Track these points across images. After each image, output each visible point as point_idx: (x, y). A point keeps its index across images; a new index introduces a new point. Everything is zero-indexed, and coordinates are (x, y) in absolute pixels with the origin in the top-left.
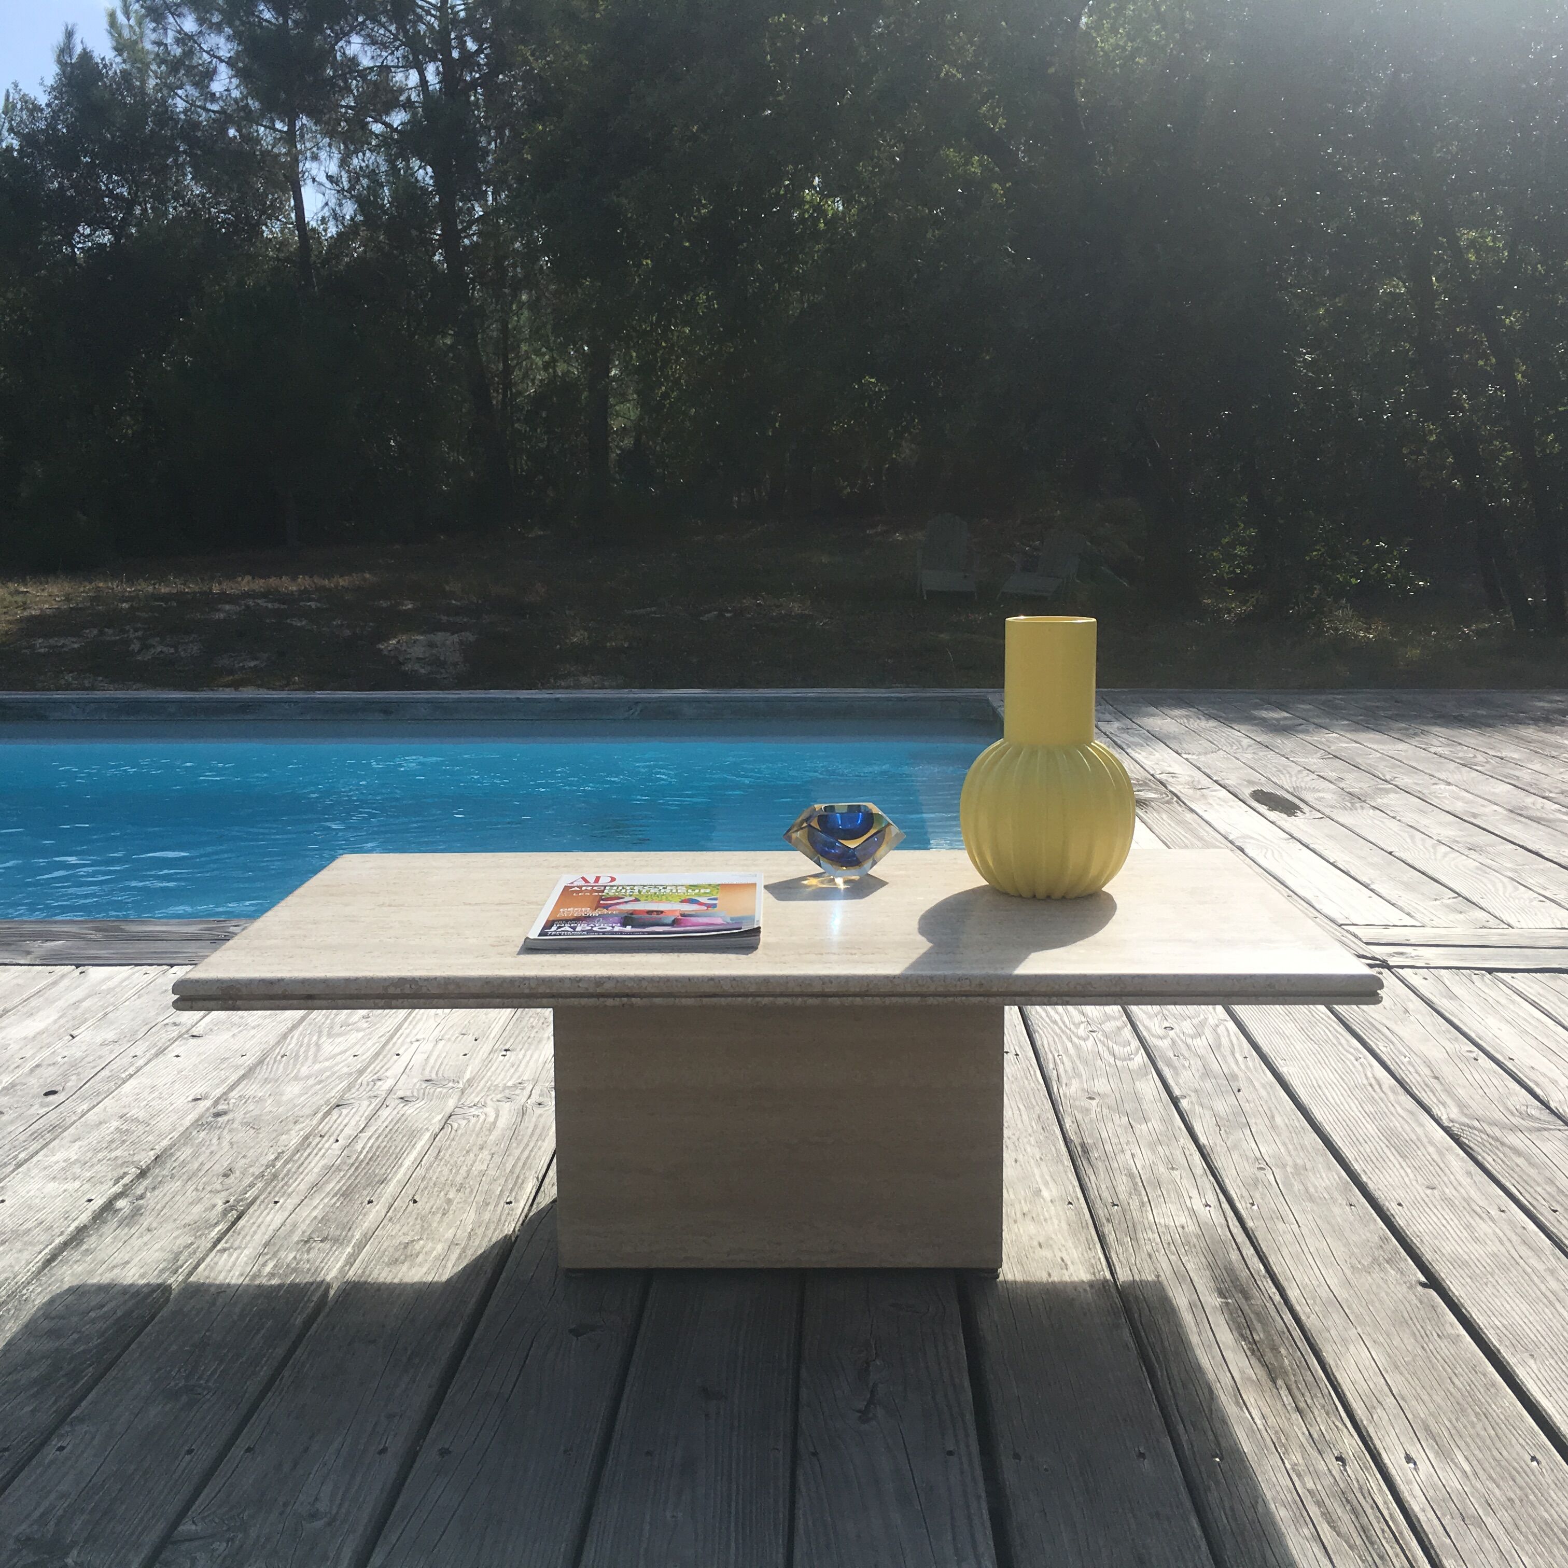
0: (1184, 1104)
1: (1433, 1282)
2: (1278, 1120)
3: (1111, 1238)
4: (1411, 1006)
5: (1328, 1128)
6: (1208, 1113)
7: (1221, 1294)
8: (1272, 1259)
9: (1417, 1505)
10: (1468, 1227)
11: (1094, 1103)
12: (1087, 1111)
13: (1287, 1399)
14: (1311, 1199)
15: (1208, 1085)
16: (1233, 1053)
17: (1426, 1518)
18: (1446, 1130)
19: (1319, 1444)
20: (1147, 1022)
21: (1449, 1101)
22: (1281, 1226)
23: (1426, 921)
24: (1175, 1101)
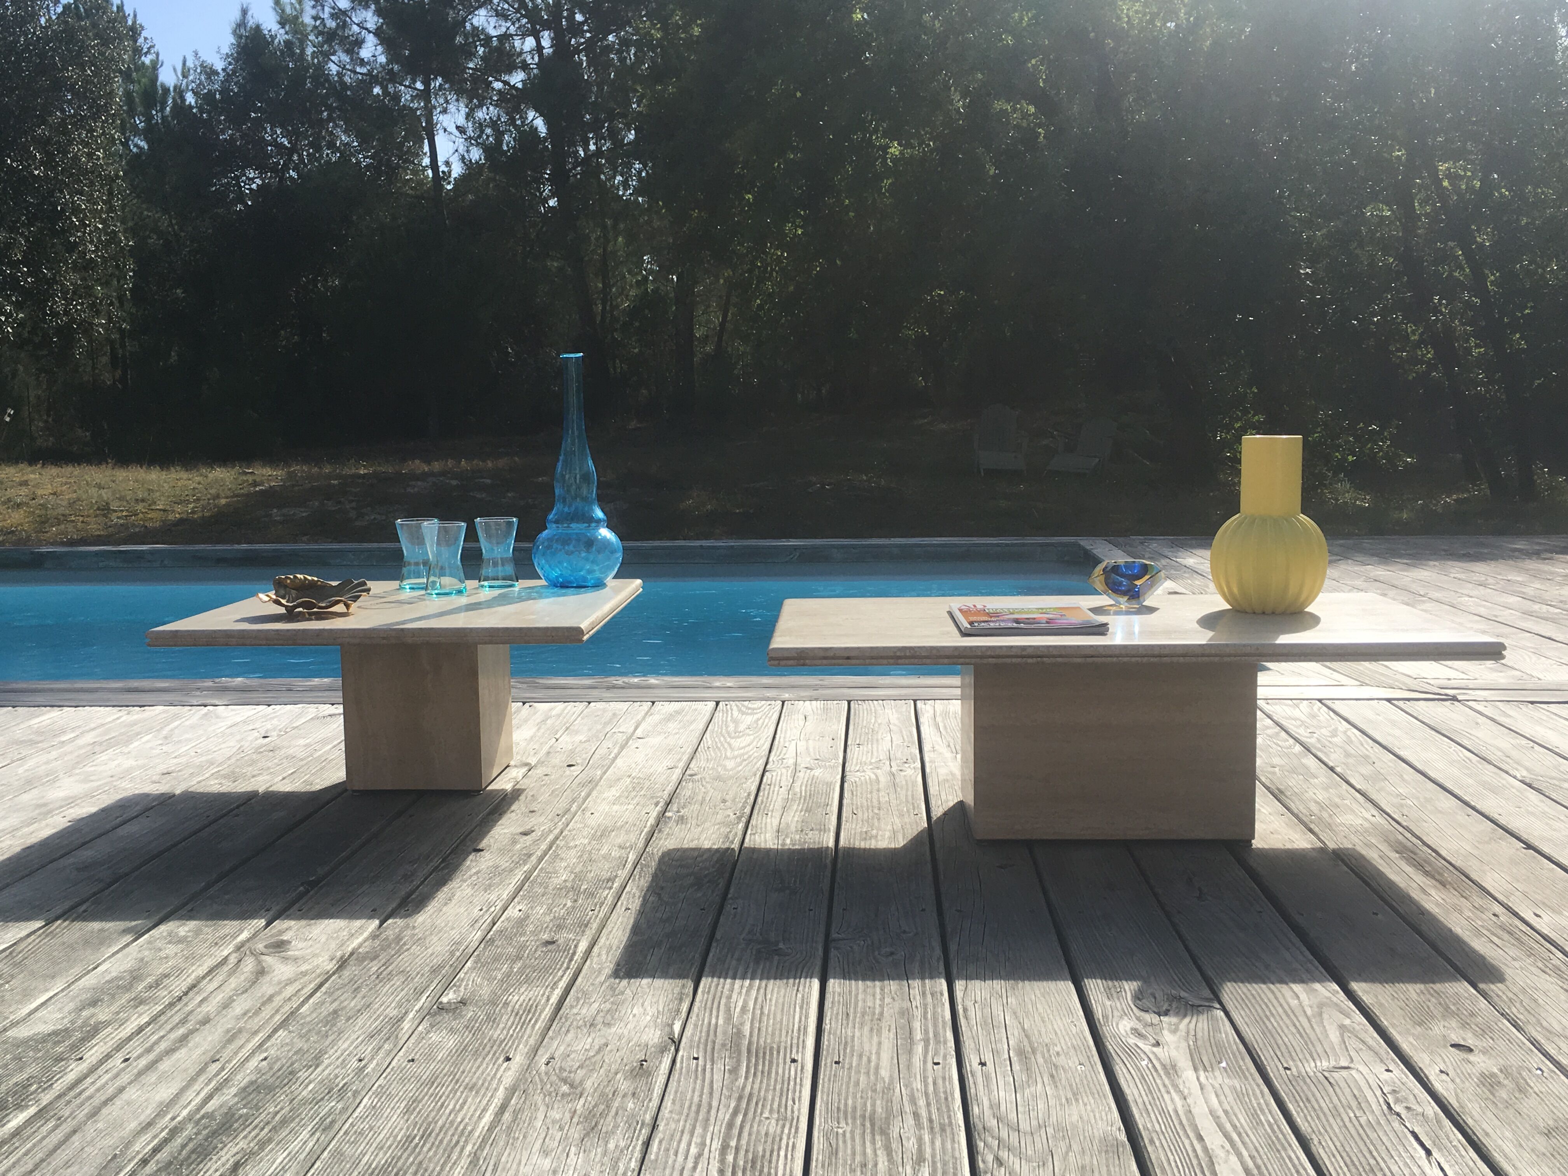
0: (1338, 769)
1: (1529, 846)
2: (1405, 776)
3: (1316, 830)
4: (1479, 721)
5: (1441, 780)
6: (1357, 775)
7: (1397, 852)
8: (1425, 839)
9: (1546, 931)
10: (1547, 824)
11: (1277, 770)
12: (1274, 773)
13: (1456, 893)
14: (1440, 812)
15: (1351, 761)
16: (1362, 745)
17: (1552, 935)
18: (1520, 781)
19: (1481, 909)
20: (1295, 729)
21: (1519, 768)
22: (1424, 824)
23: (1477, 676)
24: (1332, 769)
